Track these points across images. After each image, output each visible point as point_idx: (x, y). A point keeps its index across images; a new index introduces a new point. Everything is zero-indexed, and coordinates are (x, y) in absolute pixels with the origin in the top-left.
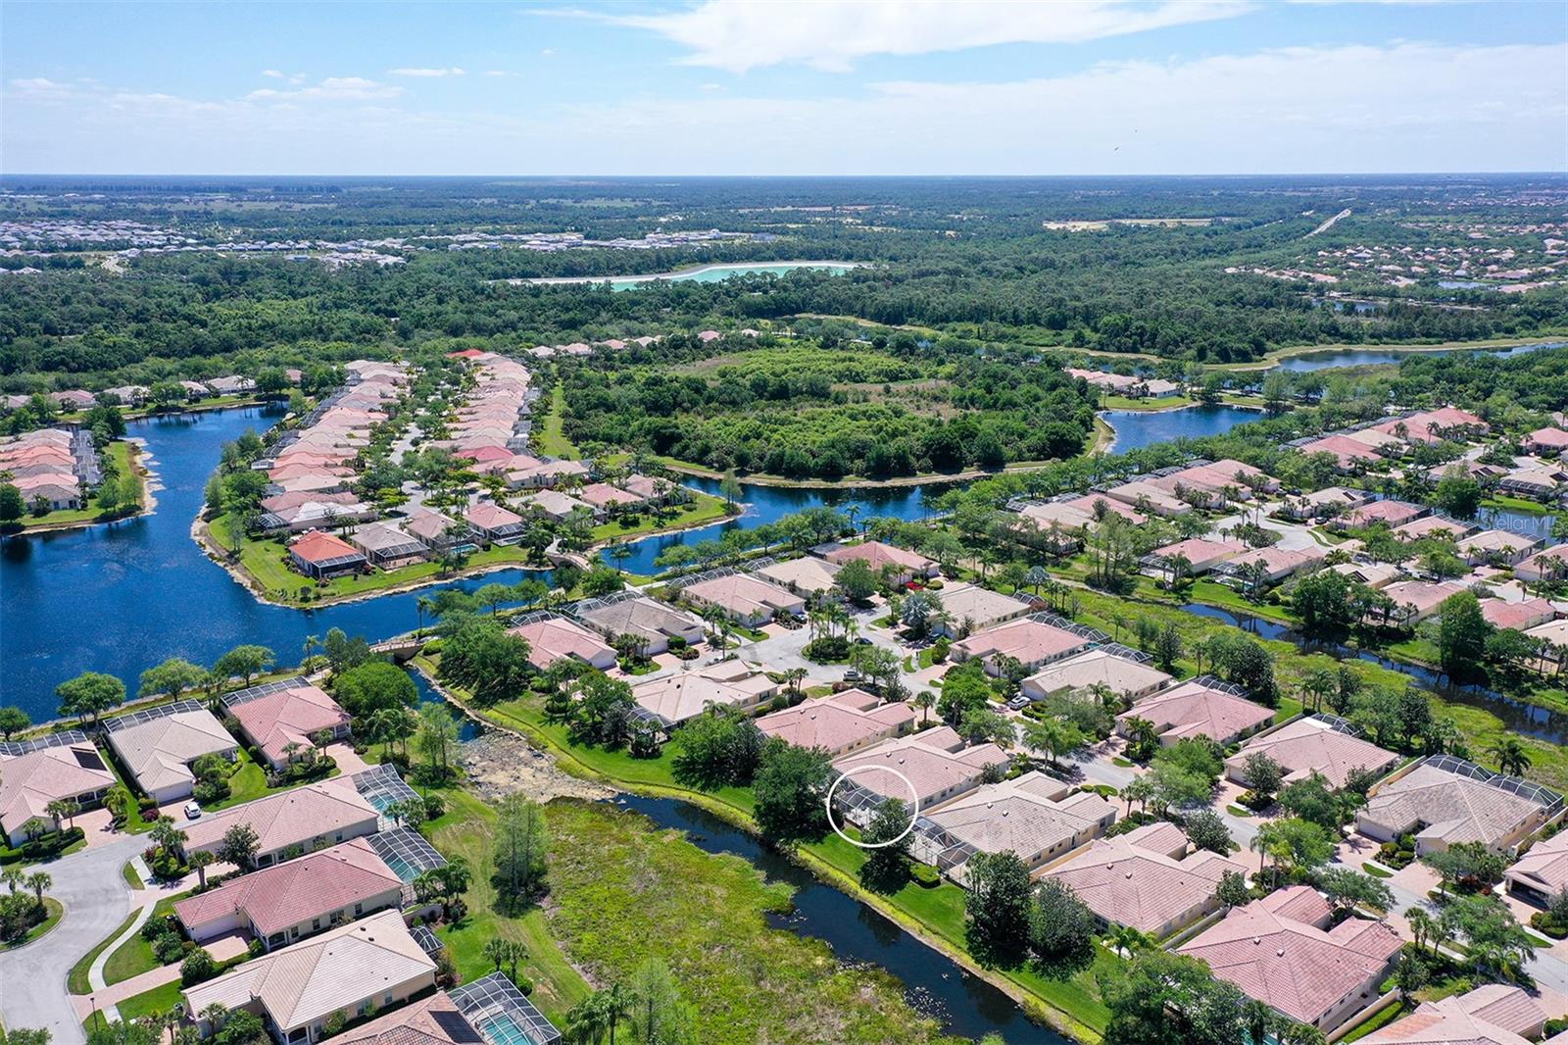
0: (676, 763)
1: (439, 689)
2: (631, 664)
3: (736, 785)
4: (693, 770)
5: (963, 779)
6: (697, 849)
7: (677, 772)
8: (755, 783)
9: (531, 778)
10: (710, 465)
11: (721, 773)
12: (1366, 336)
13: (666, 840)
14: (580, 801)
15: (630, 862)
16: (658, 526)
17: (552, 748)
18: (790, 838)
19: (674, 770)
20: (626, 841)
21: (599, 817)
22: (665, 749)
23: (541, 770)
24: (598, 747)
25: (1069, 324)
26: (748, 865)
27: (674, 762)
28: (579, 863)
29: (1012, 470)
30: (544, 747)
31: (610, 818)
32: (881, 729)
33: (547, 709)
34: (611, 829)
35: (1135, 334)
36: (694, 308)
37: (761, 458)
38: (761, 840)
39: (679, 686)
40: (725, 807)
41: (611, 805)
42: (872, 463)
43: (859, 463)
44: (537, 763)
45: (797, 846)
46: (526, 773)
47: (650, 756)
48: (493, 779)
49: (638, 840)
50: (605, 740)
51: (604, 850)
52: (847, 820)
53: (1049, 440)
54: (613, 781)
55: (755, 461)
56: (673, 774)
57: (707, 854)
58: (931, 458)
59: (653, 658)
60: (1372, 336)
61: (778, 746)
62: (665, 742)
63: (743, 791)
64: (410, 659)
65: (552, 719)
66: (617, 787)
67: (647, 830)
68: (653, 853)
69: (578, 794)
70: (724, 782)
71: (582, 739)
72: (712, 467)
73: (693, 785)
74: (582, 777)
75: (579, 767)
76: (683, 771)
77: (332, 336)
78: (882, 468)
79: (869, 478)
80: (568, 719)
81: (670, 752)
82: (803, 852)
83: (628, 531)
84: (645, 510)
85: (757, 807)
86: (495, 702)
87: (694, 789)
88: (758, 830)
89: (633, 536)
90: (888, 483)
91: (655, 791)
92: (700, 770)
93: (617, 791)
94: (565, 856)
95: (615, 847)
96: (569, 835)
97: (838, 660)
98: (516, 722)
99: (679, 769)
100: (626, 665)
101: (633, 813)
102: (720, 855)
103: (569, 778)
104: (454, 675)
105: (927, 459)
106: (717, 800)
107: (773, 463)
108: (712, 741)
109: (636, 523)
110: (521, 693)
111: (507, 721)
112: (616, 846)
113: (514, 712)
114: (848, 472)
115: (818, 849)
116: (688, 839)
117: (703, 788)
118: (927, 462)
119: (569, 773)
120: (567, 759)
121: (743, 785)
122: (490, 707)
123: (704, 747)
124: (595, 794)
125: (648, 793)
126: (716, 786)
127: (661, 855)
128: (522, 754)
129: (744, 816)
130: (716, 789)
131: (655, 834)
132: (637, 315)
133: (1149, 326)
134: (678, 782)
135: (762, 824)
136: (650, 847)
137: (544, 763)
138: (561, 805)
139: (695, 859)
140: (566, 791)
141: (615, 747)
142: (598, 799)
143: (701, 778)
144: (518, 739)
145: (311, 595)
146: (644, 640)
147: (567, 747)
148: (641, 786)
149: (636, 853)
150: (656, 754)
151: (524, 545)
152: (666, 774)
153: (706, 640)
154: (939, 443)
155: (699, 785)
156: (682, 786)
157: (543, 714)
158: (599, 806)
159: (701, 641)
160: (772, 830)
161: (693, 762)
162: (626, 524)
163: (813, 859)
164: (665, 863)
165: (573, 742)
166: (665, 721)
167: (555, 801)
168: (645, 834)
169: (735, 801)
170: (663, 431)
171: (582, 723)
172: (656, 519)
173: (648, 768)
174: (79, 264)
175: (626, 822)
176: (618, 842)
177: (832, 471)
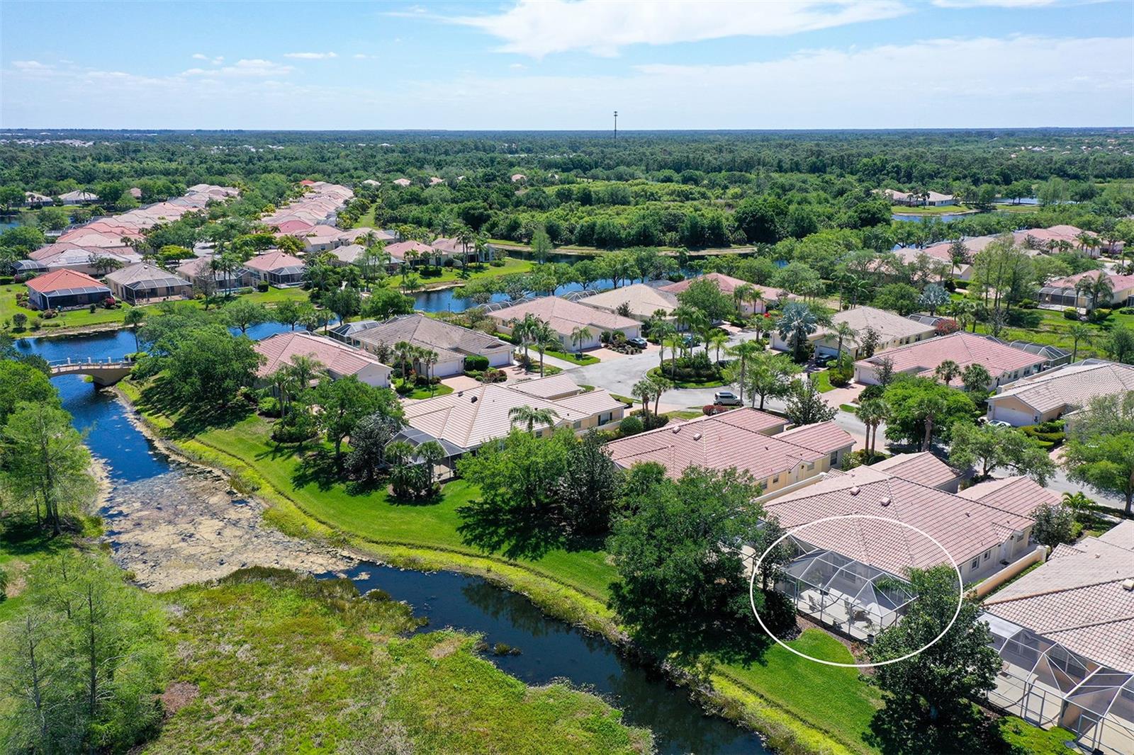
0: (465, 512)
1: (131, 417)
2: (409, 386)
3: (572, 547)
4: (496, 523)
5: (1004, 536)
6: (499, 675)
7: (466, 527)
8: (613, 542)
9: (213, 537)
10: (519, 240)
11: (545, 527)
12: (1091, 177)
13: (436, 654)
14: (285, 576)
15: (353, 706)
16: (462, 277)
17: (267, 490)
18: (689, 652)
19: (461, 523)
20: (356, 656)
21: (311, 605)
22: (447, 491)
23: (235, 523)
24: (339, 487)
25: (828, 170)
26: (612, 714)
27: (462, 510)
28: (239, 709)
30: (254, 489)
31: (334, 608)
32: (808, 457)
33: (274, 438)
34: (329, 630)
35: (892, 172)
37: (571, 232)
38: (633, 655)
39: (474, 400)
40: (554, 586)
41: (342, 583)
42: (686, 233)
43: (672, 235)
44: (232, 514)
45: (709, 669)
46: (207, 528)
47: (420, 501)
48: (146, 537)
49: (380, 654)
50: (352, 477)
51: (304, 679)
52: (800, 613)
53: (860, 218)
54: (355, 542)
55: (566, 234)
56: (461, 529)
57: (521, 687)
58: (745, 230)
59: (443, 382)
60: (1096, 177)
61: (650, 475)
62: (450, 480)
63: (584, 558)
64: (112, 384)
65: (278, 450)
66: (359, 551)
67: (403, 632)
68: (406, 682)
69: (288, 563)
70: (552, 541)
71: (315, 477)
72: (522, 242)
73: (494, 547)
74: (301, 534)
75: (299, 517)
76: (478, 524)
78: (695, 238)
80: (301, 450)
81: (457, 495)
82: (724, 682)
83: (428, 281)
84: (449, 263)
85: (616, 587)
86: (201, 429)
87: (497, 555)
88: (621, 633)
89: (434, 285)
91: (429, 558)
92: (508, 523)
93: (357, 558)
94: (214, 689)
95: (330, 669)
96: (240, 643)
97: (699, 382)
98: (222, 456)
99: (470, 521)
100: (402, 387)
101: (379, 598)
102: (548, 688)
103: (279, 535)
104: (159, 401)
105: (741, 231)
106: (539, 574)
107: (583, 235)
108: (528, 470)
109: (437, 273)
110: (241, 419)
111: (210, 454)
112: (333, 667)
113: (223, 443)
114: (662, 242)
115: (754, 675)
116: (483, 652)
117: (512, 553)
118: (741, 234)
119: (282, 529)
120: (285, 507)
121: (584, 547)
122: (191, 437)
123: (513, 479)
124: (319, 563)
125: (413, 561)
126: (536, 548)
127: (423, 688)
128: (213, 500)
129: (590, 604)
130: (536, 553)
131: (417, 640)
133: (904, 165)
134: (468, 543)
135: (630, 620)
136: (401, 669)
137: (245, 513)
138: (246, 585)
139: (496, 699)
140: (265, 558)
141: (368, 486)
142: (321, 571)
143: (508, 535)
144: (218, 478)
145: (28, 326)
146: (430, 353)
147: (288, 489)
148: (402, 550)
149: (369, 684)
150: (432, 497)
151: (307, 288)
152: (448, 529)
153: (516, 363)
154: (753, 216)
155: (505, 547)
156: (475, 549)
157: (267, 444)
158: (320, 585)
159: (509, 364)
160: (652, 632)
161: (496, 510)
162: (426, 274)
163: (751, 701)
164: (429, 709)
165: (300, 481)
166: (451, 447)
167: (237, 576)
168: (395, 641)
169: (573, 576)
170: (472, 212)
171: (322, 455)
172: (461, 272)
173: (417, 519)
175: (365, 615)
176: (338, 660)
177: (645, 241)
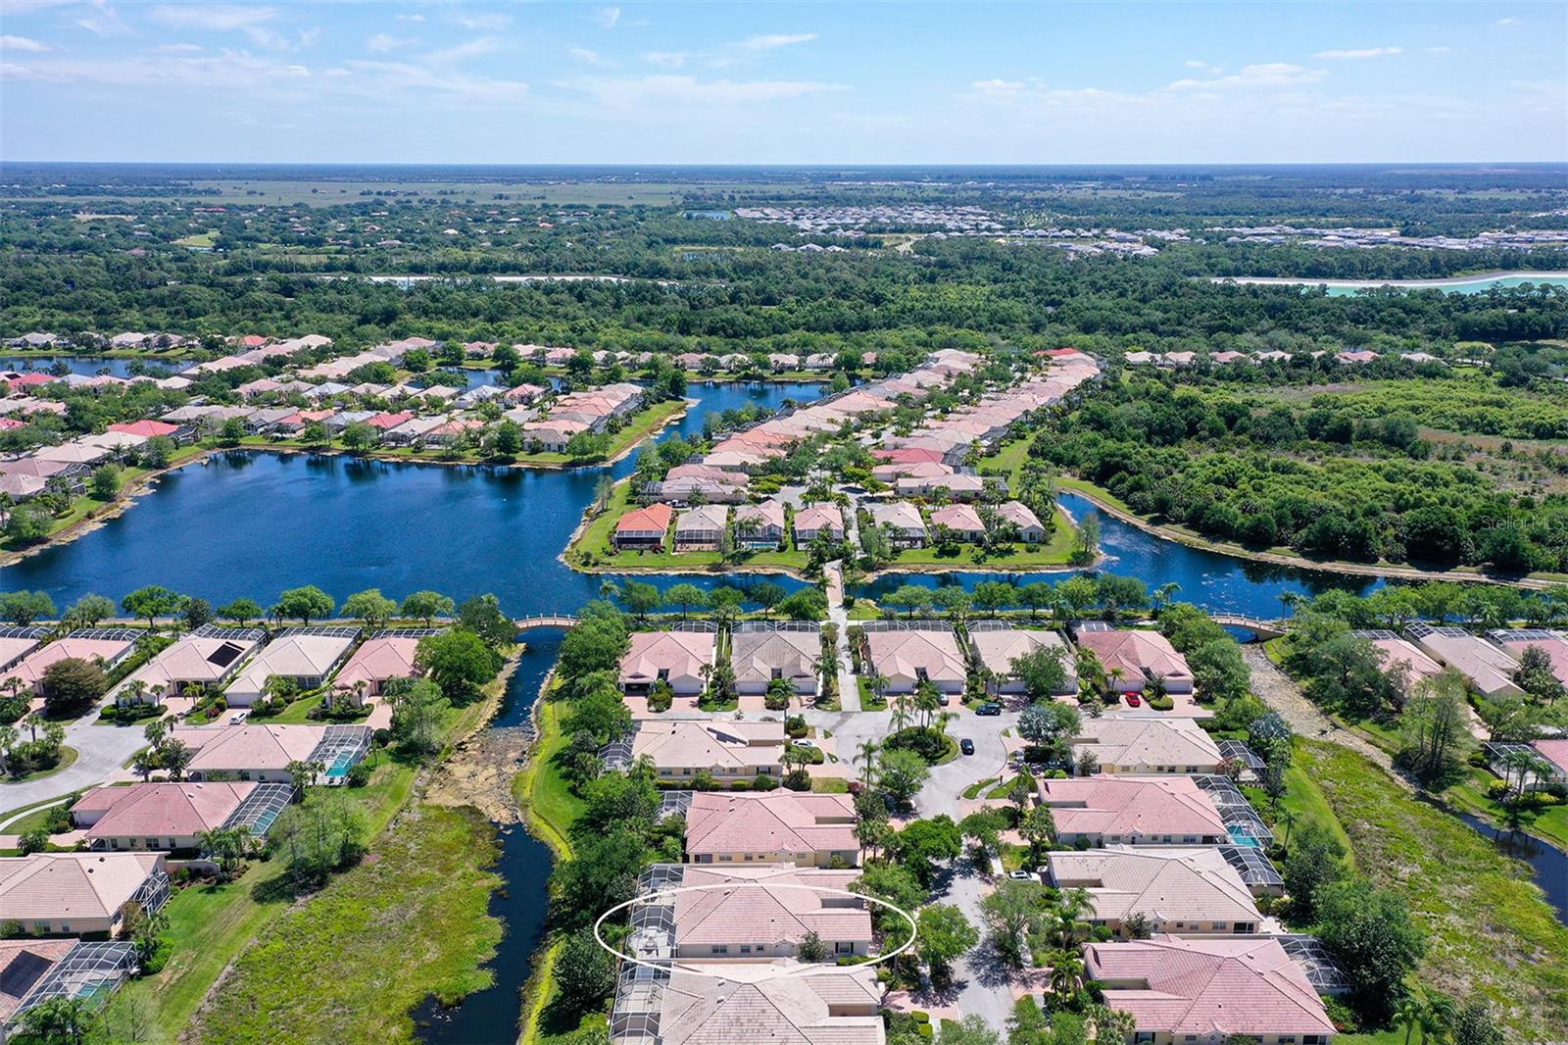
1: (551, 673)
2: (712, 697)
9: (482, 780)
10: (1132, 506)
13: (477, 883)
14: (479, 816)
16: (974, 561)
17: (538, 758)
20: (448, 870)
21: (467, 837)
23: (501, 775)
24: (562, 770)
29: (1534, 582)
36: (1388, 323)
37: (1185, 507)
39: (674, 733)
42: (1315, 538)
43: (1300, 535)
44: (507, 768)
46: (487, 773)
54: (529, 808)
55: (1176, 510)
58: (1407, 545)
66: (524, 815)
67: (479, 867)
68: (447, 891)
69: (489, 809)
74: (517, 794)
75: (528, 783)
77: (966, 324)
78: (1325, 545)
79: (1305, 555)
83: (939, 561)
86: (563, 698)
90: (1327, 566)
91: (545, 832)
93: (520, 819)
94: (384, 862)
96: (418, 844)
98: (550, 723)
103: (508, 790)
105: (1400, 546)
107: (1194, 515)
111: (548, 719)
114: (1282, 543)
118: (1399, 549)
119: (513, 787)
120: (532, 773)
125: (538, 831)
127: (450, 896)
131: (480, 873)
132: (1308, 325)
137: (512, 770)
138: (459, 815)
142: (495, 820)
144: (531, 740)
145: (592, 561)
147: (546, 761)
148: (540, 822)
152: (571, 818)
153: (819, 693)
158: (485, 828)
162: (941, 553)
165: (555, 758)
167: (462, 808)
168: (472, 871)
172: (982, 554)
173: (566, 806)
174: (878, 244)
177: (1258, 538)
